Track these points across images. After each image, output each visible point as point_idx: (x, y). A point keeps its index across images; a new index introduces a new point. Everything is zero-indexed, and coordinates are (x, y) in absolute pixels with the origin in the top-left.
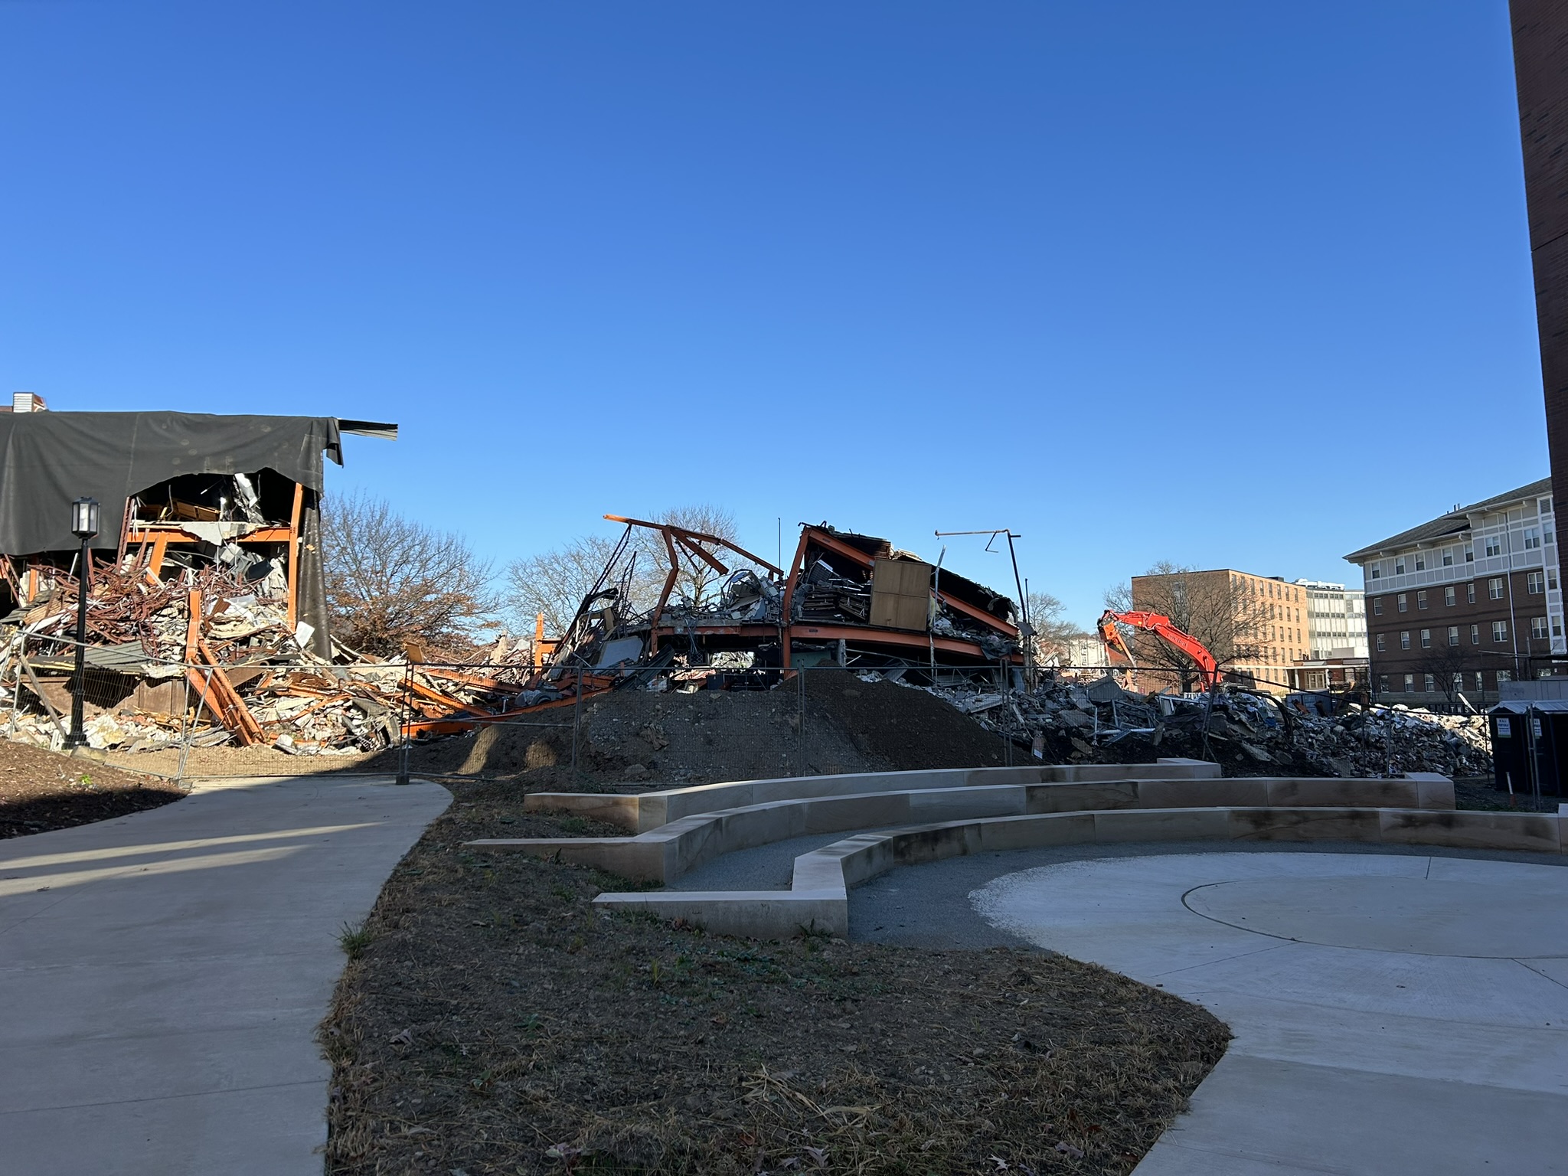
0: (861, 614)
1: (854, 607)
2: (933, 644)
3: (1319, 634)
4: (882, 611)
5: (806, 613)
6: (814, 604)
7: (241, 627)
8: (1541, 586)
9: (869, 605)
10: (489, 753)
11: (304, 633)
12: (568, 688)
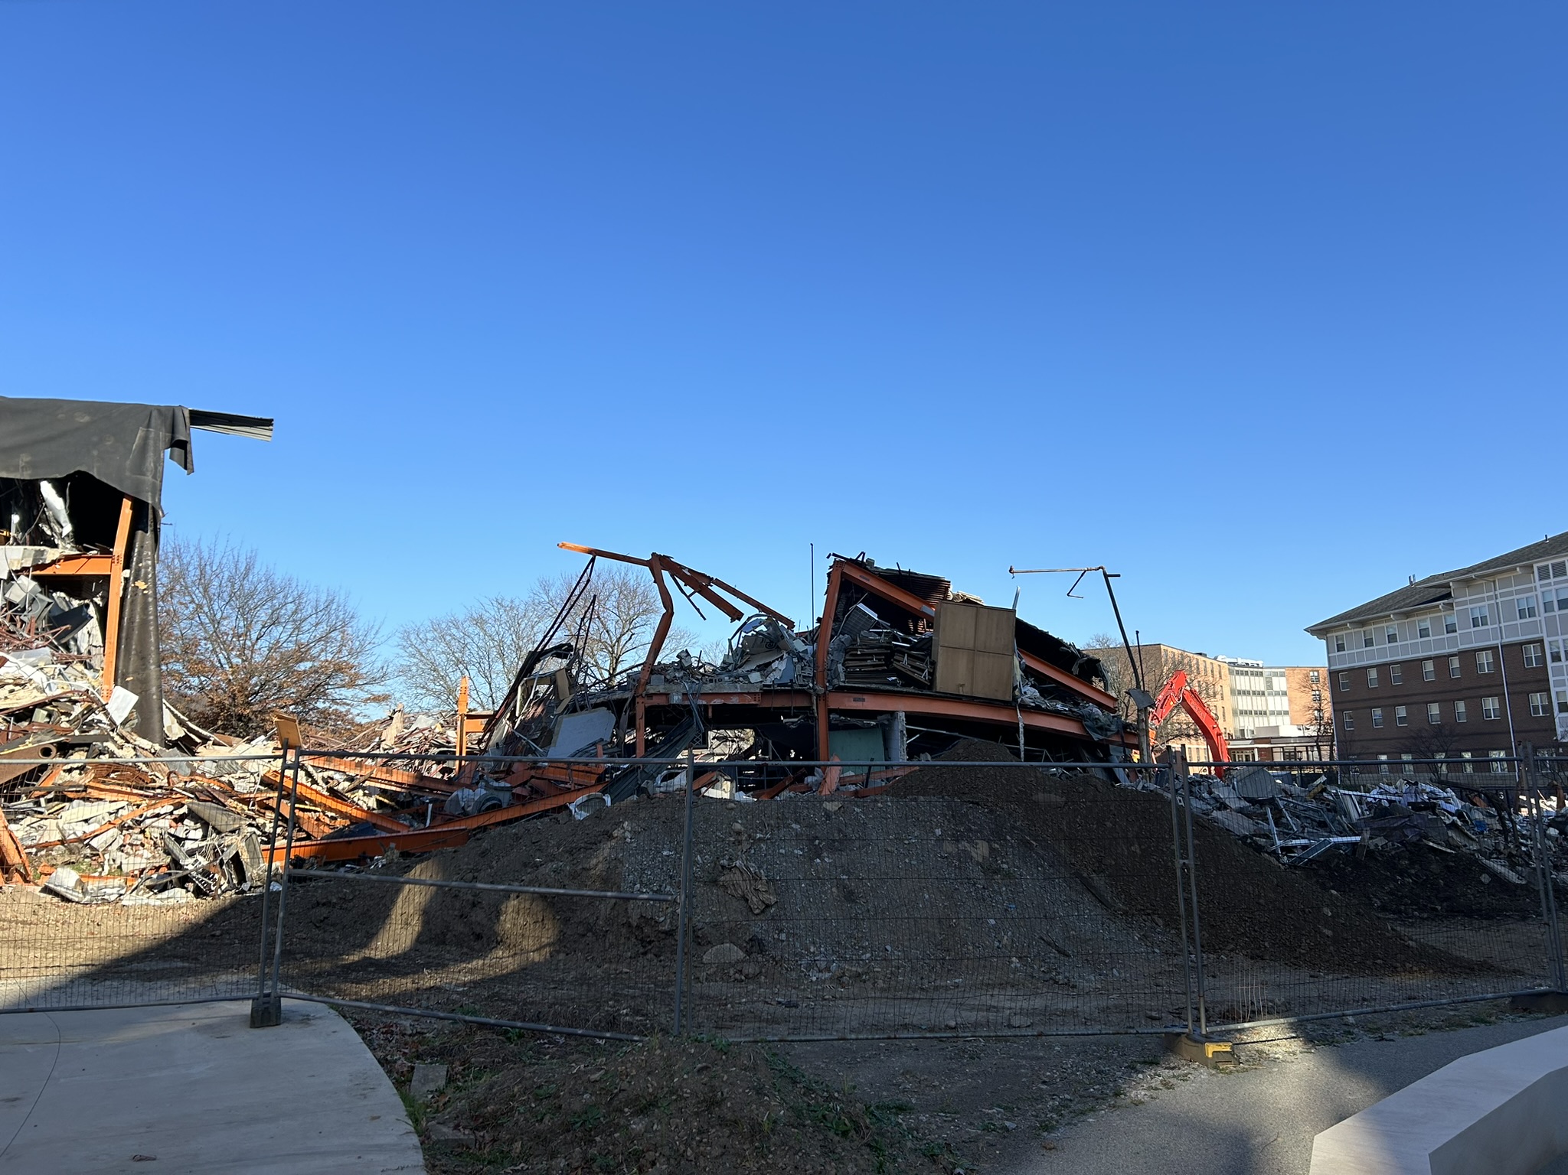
0: (923, 677)
1: (913, 667)
2: (1022, 720)
3: (1241, 713)
4: (951, 673)
5: (849, 675)
6: (859, 663)
7: (20, 693)
8: (1542, 659)
9: (933, 664)
10: (427, 914)
11: (122, 703)
12: (523, 784)
